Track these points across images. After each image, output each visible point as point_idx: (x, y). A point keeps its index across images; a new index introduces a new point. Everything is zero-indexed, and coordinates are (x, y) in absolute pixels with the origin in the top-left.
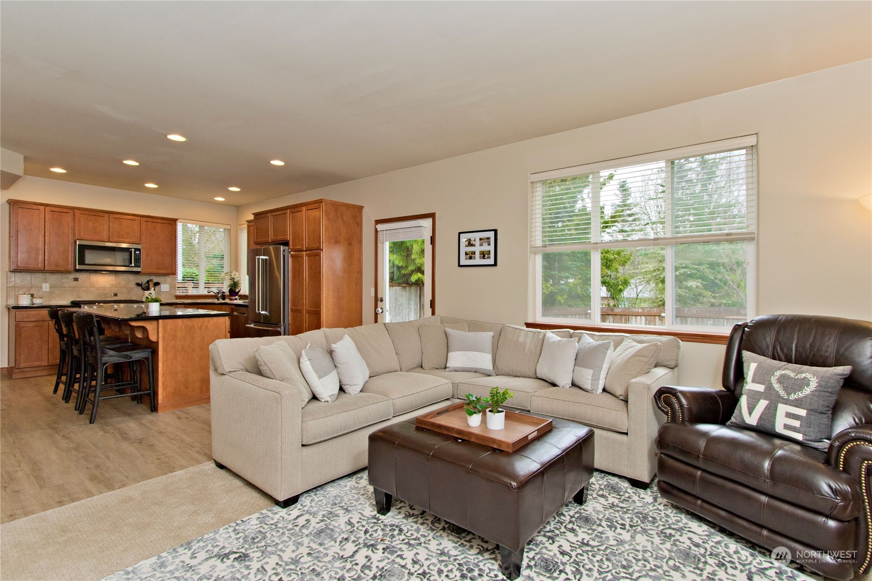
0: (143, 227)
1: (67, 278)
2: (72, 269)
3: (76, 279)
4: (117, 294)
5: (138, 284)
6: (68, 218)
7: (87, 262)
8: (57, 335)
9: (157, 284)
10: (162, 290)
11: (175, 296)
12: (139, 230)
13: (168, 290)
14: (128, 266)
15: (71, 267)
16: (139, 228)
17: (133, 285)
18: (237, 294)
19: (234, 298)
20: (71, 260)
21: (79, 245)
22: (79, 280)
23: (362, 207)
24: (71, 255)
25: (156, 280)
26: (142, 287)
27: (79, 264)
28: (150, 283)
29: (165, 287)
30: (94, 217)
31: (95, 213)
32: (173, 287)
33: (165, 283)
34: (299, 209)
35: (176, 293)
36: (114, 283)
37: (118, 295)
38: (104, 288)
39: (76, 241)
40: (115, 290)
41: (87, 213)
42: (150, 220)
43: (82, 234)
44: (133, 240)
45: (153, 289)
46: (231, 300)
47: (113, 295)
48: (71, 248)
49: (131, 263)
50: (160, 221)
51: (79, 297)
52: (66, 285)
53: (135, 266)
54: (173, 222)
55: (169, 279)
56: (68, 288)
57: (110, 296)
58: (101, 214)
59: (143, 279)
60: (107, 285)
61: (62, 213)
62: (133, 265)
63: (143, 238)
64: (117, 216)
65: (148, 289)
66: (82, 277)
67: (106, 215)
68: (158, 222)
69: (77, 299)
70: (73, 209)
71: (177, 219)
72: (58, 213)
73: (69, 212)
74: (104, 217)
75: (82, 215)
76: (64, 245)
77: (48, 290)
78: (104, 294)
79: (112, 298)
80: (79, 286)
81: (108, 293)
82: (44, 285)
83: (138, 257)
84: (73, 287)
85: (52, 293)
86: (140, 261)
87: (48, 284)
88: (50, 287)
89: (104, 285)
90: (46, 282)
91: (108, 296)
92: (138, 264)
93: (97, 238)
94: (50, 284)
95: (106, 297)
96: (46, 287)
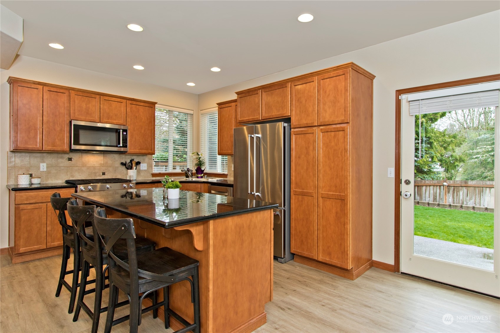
0: (128, 109)
1: (62, 158)
2: (68, 149)
3: (70, 159)
4: (103, 175)
5: (122, 164)
6: (64, 98)
7: (81, 142)
8: (60, 227)
9: (138, 163)
10: (141, 169)
11: (152, 174)
12: (125, 112)
13: (146, 169)
14: (117, 146)
15: (66, 147)
16: (125, 111)
17: (118, 164)
18: (202, 172)
19: (200, 176)
20: (66, 140)
21: (74, 125)
22: (73, 160)
23: (375, 77)
24: (66, 135)
25: (136, 160)
26: (126, 167)
27: (74, 144)
28: (133, 162)
29: (143, 166)
30: (87, 98)
31: (88, 95)
32: (150, 166)
33: (144, 162)
34: (310, 79)
35: (152, 172)
36: (103, 162)
37: (106, 174)
38: (94, 168)
39: (71, 122)
40: (103, 169)
41: (80, 93)
42: (134, 103)
43: (76, 114)
44: (121, 122)
45: (135, 168)
46: (198, 177)
47: (101, 174)
48: (67, 129)
49: (119, 144)
50: (142, 104)
51: (72, 176)
52: (61, 165)
53: (123, 146)
54: (152, 105)
55: (147, 158)
56: (63, 168)
57: (99, 176)
58: (93, 96)
59: (127, 159)
60: (97, 165)
61: (59, 93)
62: (121, 145)
63: (129, 120)
64: (107, 98)
65: (131, 168)
66: (75, 157)
67: (98, 97)
68: (141, 105)
69: (71, 179)
70: (69, 89)
71: (156, 103)
72: (55, 93)
73: (65, 92)
74: (96, 98)
75: (77, 96)
76: (60, 125)
77: (45, 170)
78: (94, 173)
79: (101, 177)
80: (73, 166)
81: (97, 172)
82: (41, 165)
83: (125, 138)
84: (67, 166)
85: (48, 172)
86: (127, 141)
87: (45, 165)
88: (47, 167)
89: (94, 165)
90: (44, 162)
91: (97, 175)
92: (125, 145)
93: (90, 118)
94: (47, 164)
95: (96, 175)
96: (43, 167)
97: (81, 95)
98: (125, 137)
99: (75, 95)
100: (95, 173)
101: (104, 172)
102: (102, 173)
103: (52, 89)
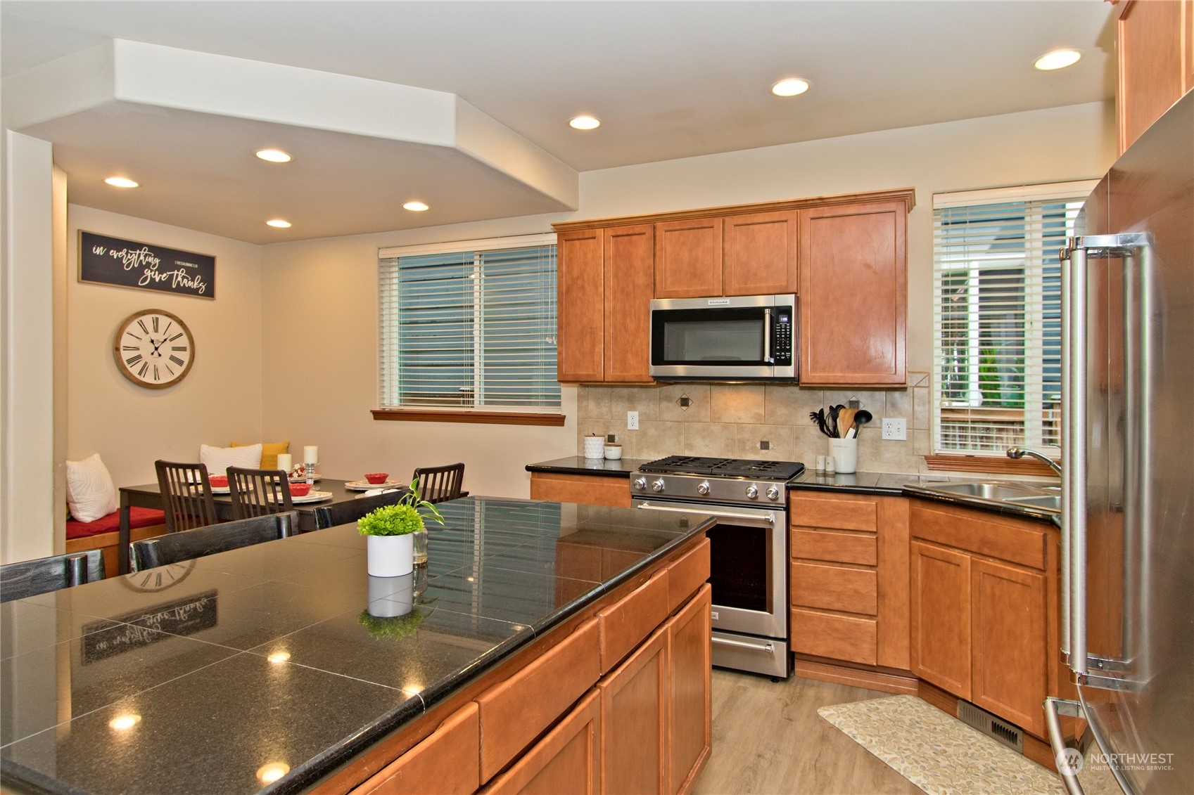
0: (807, 238)
1: (668, 398)
3: (685, 402)
4: (768, 443)
5: (814, 417)
6: (642, 247)
7: (668, 357)
9: (863, 417)
10: (885, 436)
11: (926, 458)
13: (903, 437)
14: (756, 363)
16: (795, 245)
21: (653, 312)
22: (690, 403)
25: (866, 404)
27: (653, 364)
28: (842, 413)
29: (889, 428)
30: (690, 234)
31: (694, 223)
32: (919, 428)
33: (889, 415)
35: (925, 449)
36: (761, 412)
37: (771, 446)
38: (740, 426)
40: (763, 432)
41: (676, 225)
42: (826, 211)
43: (669, 282)
44: (782, 284)
45: (852, 431)
47: (758, 445)
49: (764, 355)
50: (853, 209)
51: (689, 446)
52: (666, 416)
53: (776, 362)
54: (893, 202)
55: (906, 400)
56: (670, 424)
57: (753, 449)
58: (706, 222)
59: (833, 403)
60: (746, 418)
61: (633, 237)
62: (770, 359)
63: (807, 272)
64: (741, 219)
66: (695, 395)
67: (716, 222)
68: (848, 212)
70: (653, 221)
72: (625, 238)
73: (644, 231)
74: (712, 227)
75: (668, 233)
76: (635, 317)
77: (636, 427)
78: (739, 441)
79: (756, 453)
80: (690, 420)
81: (748, 440)
82: (630, 414)
83: (786, 334)
84: (679, 420)
85: (642, 433)
86: (790, 345)
87: (636, 414)
88: (639, 420)
89: (739, 418)
90: (633, 409)
91: (747, 448)
92: (785, 355)
93: (699, 288)
94: (640, 415)
95: (744, 449)
96: (633, 419)
97: (678, 228)
98: (786, 331)
99: (666, 231)
100: (742, 442)
101: (765, 440)
102: (761, 442)
103: (620, 231)
